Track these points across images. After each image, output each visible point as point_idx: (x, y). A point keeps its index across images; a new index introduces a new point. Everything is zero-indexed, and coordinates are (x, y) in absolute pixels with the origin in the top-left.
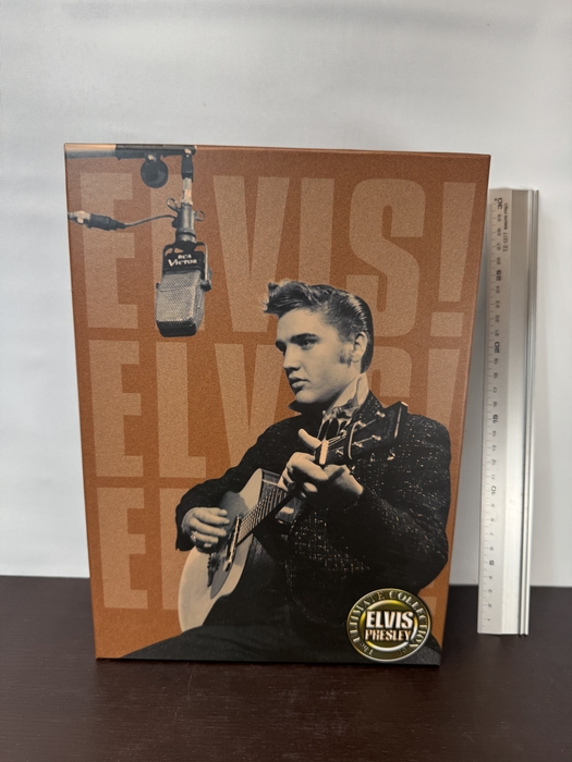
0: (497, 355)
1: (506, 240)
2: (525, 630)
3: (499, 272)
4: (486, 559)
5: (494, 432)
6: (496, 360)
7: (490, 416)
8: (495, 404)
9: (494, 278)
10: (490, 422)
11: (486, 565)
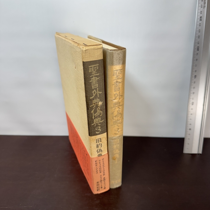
0: (198, 52)
1: (205, 3)
2: (201, 152)
3: (201, 17)
4: (188, 128)
5: (195, 82)
6: (197, 54)
7: (194, 76)
8: (196, 71)
9: (199, 20)
10: (193, 78)
11: (188, 130)
